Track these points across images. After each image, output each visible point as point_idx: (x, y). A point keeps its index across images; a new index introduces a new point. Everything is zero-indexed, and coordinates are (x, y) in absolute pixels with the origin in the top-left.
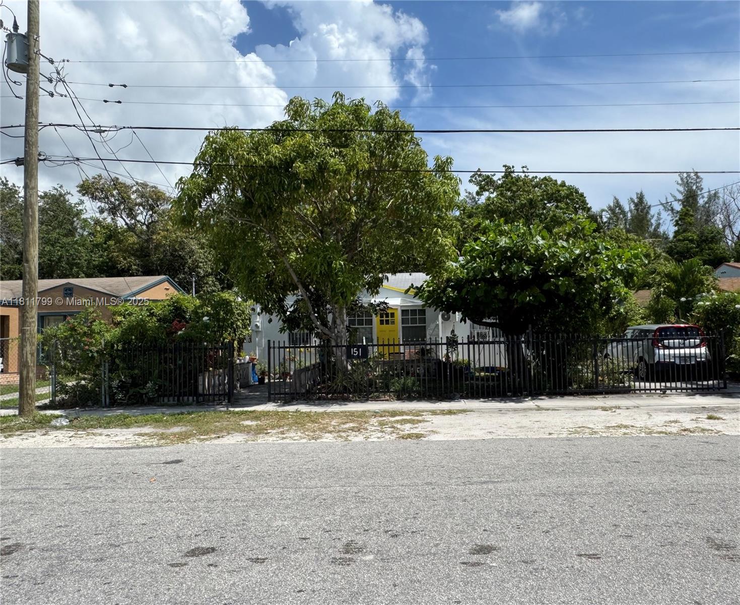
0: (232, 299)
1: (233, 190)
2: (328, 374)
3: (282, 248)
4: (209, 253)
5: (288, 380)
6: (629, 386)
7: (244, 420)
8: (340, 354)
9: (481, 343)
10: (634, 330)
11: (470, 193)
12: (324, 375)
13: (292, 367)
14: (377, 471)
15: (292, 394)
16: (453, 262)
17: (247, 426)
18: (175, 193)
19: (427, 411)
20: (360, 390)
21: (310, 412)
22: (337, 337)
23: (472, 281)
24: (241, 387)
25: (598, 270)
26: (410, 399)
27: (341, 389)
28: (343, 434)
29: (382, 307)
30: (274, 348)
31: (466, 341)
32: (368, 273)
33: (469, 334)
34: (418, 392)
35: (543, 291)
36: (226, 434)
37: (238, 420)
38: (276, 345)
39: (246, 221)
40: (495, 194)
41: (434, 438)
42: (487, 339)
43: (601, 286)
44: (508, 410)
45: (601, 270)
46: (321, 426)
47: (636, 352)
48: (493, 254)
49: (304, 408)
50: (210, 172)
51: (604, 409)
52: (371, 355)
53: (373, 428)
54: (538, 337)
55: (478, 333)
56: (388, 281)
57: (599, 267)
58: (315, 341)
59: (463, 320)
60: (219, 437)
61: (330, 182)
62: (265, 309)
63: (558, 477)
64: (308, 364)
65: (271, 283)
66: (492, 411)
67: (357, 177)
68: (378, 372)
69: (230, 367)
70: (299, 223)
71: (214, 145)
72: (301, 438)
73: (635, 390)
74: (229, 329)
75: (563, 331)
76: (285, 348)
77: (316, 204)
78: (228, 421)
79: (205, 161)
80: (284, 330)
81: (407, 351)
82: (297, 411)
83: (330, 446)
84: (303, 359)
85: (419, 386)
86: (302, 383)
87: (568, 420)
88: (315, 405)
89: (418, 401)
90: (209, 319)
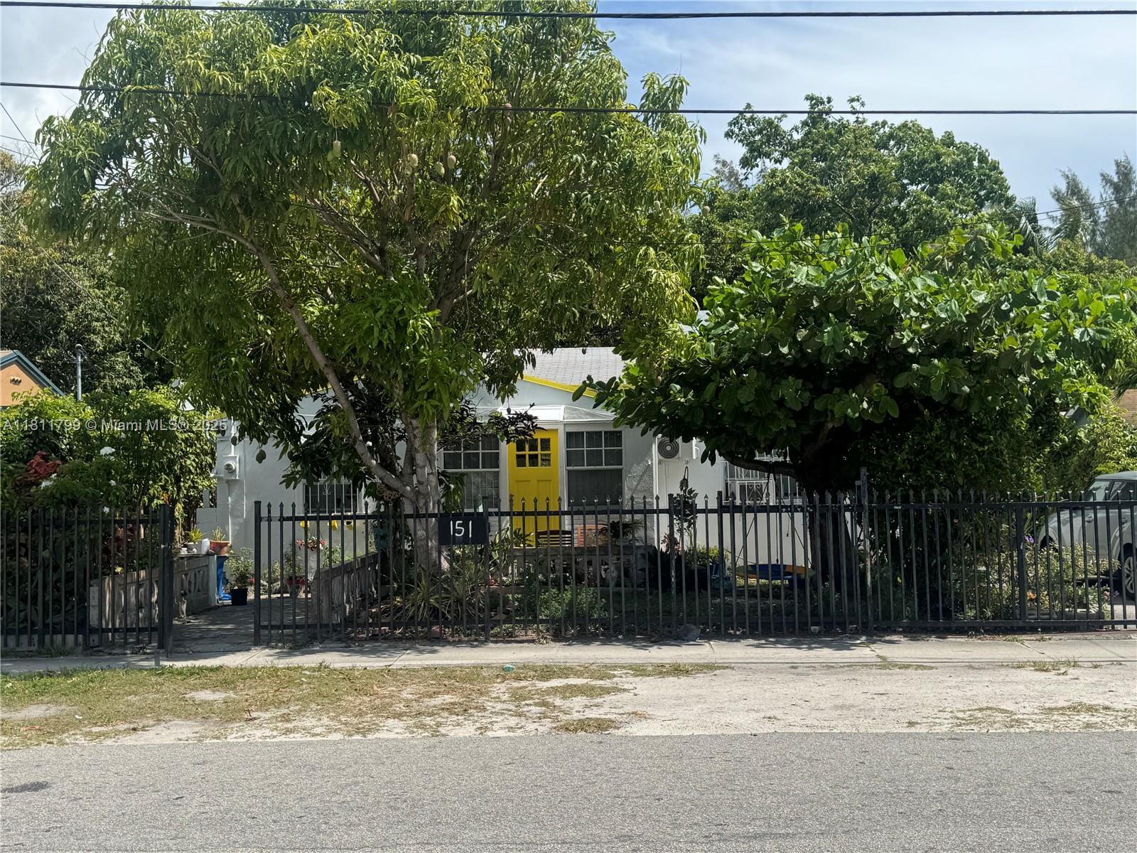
0: (171, 405)
1: (173, 150)
2: (395, 580)
3: (288, 288)
4: (117, 299)
5: (302, 595)
6: (1100, 614)
7: (194, 689)
8: (423, 533)
9: (750, 509)
10: (1113, 482)
11: (724, 164)
12: (385, 582)
13: (313, 564)
14: (506, 808)
15: (309, 626)
16: (685, 323)
17: (204, 703)
18: (33, 155)
19: (623, 667)
20: (469, 616)
21: (353, 669)
22: (418, 493)
23: (729, 367)
24: (190, 612)
25: (1024, 340)
26: (584, 637)
27: (424, 613)
28: (428, 720)
29: (521, 425)
30: (269, 519)
31: (713, 505)
32: (488, 346)
33: (722, 488)
34: (603, 621)
35: (892, 392)
36: (151, 722)
37: (182, 690)
38: (276, 513)
39: (203, 222)
40: (786, 162)
41: (639, 729)
42: (764, 501)
43: (1032, 378)
44: (812, 666)
45: (1032, 341)
46: (378, 702)
47: (1116, 533)
48: (779, 304)
49: (337, 660)
50: (119, 105)
51: (1041, 667)
52: (494, 537)
53: (499, 706)
54: (881, 498)
55: (742, 487)
56: (534, 365)
57: (1028, 334)
58: (367, 505)
59: (708, 456)
60: (134, 729)
61: (401, 135)
62: (249, 429)
63: (929, 826)
64: (348, 557)
65: (263, 368)
66: (772, 669)
67: (464, 124)
68: (512, 574)
69: (165, 564)
70: (329, 229)
71: (129, 41)
72: (330, 730)
73: (1114, 623)
74: (164, 476)
75: (941, 484)
76: (294, 519)
77: (369, 186)
78: (158, 692)
79: (106, 78)
80: (295, 479)
81: (579, 527)
82: (321, 667)
83: (397, 748)
84: (336, 546)
85: (605, 608)
86: (336, 601)
87: (955, 692)
88: (362, 653)
89: (604, 643)
90: (116, 454)
